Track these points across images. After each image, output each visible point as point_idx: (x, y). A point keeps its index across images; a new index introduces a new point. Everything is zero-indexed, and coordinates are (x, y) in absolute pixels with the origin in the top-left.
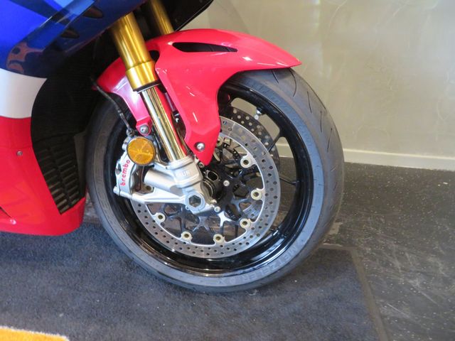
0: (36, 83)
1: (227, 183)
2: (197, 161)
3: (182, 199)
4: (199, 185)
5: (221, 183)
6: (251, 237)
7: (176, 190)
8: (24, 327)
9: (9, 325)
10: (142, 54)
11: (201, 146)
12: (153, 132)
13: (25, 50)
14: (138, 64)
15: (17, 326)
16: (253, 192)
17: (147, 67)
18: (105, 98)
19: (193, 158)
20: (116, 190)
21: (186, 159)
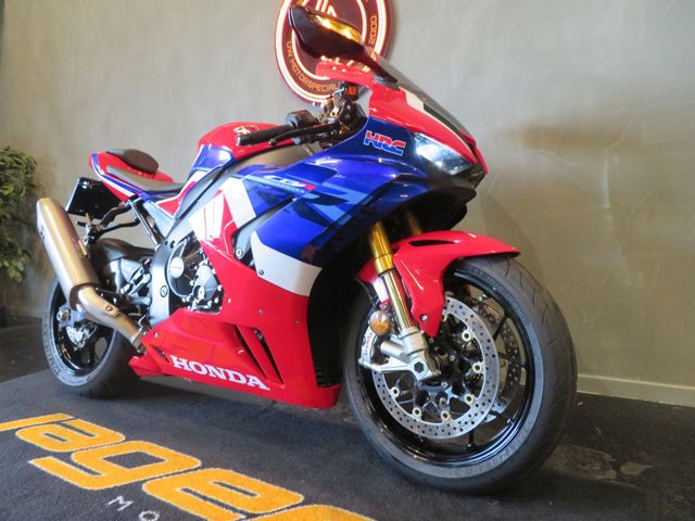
0: (315, 271)
1: (453, 358)
2: (422, 332)
3: (410, 367)
4: (423, 352)
5: (448, 359)
6: (476, 415)
7: (405, 358)
8: (273, 483)
9: (262, 480)
10: (385, 248)
11: (425, 318)
12: (390, 309)
13: (313, 250)
14: (382, 255)
15: (267, 481)
16: (475, 365)
17: (388, 258)
18: (361, 287)
19: (419, 329)
20: (360, 361)
21: (413, 329)
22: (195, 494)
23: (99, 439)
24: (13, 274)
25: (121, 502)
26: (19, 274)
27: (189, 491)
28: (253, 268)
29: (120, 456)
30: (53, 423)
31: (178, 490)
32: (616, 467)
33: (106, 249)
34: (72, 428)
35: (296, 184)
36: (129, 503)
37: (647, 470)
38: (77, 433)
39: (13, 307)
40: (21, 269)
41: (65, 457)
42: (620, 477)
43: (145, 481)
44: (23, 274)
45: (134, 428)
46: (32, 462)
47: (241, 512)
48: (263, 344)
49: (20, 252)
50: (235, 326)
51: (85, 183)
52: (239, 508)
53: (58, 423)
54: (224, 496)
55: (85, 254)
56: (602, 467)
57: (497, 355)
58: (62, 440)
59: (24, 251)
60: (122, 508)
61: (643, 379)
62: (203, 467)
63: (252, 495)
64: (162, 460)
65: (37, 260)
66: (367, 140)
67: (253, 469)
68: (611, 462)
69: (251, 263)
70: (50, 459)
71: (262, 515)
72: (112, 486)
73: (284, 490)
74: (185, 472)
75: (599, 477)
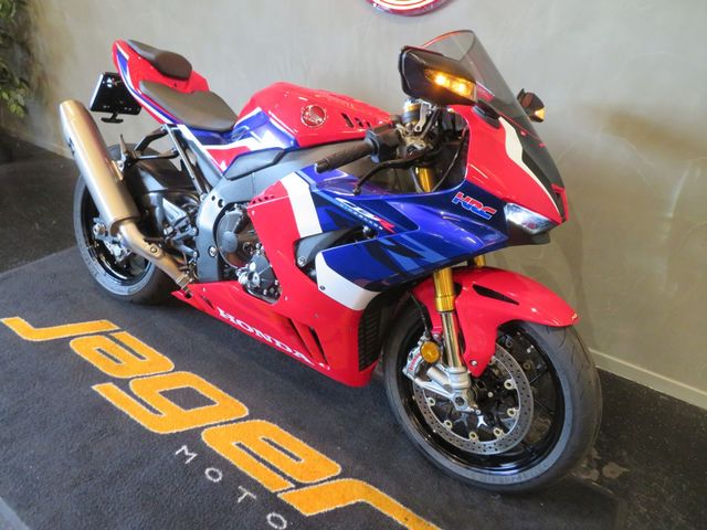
1: (491, 395)
2: (469, 372)
3: (451, 396)
5: (486, 393)
6: (499, 446)
7: (448, 388)
8: (314, 446)
9: (305, 441)
10: (449, 290)
11: (474, 363)
14: (445, 296)
15: (309, 443)
16: (509, 410)
17: (450, 299)
19: (467, 370)
20: (405, 371)
21: (461, 369)
22: (249, 451)
23: (150, 364)
24: (14, 108)
25: (187, 453)
26: (19, 108)
27: (243, 447)
28: (314, 279)
29: (175, 391)
30: (101, 333)
31: (233, 444)
32: (600, 468)
33: (143, 173)
34: (121, 344)
35: (371, 216)
36: (194, 455)
37: (625, 473)
38: (127, 352)
39: (13, 130)
40: (23, 103)
41: (123, 384)
42: (602, 477)
43: (202, 428)
44: (25, 109)
45: (179, 351)
46: (95, 388)
47: (291, 479)
48: (314, 334)
49: (17, 81)
50: (290, 320)
51: (109, 81)
52: (288, 475)
53: (106, 334)
54: (274, 457)
55: (121, 178)
56: (588, 465)
57: (531, 395)
58: (117, 361)
59: (21, 80)
60: (188, 461)
61: (642, 367)
62: (251, 417)
63: (297, 459)
64: (213, 403)
65: (36, 86)
66: (457, 200)
67: (295, 426)
68: (596, 460)
69: (313, 273)
70: (110, 385)
71: (308, 485)
72: (175, 431)
73: (324, 456)
74: (235, 421)
75: (584, 477)
